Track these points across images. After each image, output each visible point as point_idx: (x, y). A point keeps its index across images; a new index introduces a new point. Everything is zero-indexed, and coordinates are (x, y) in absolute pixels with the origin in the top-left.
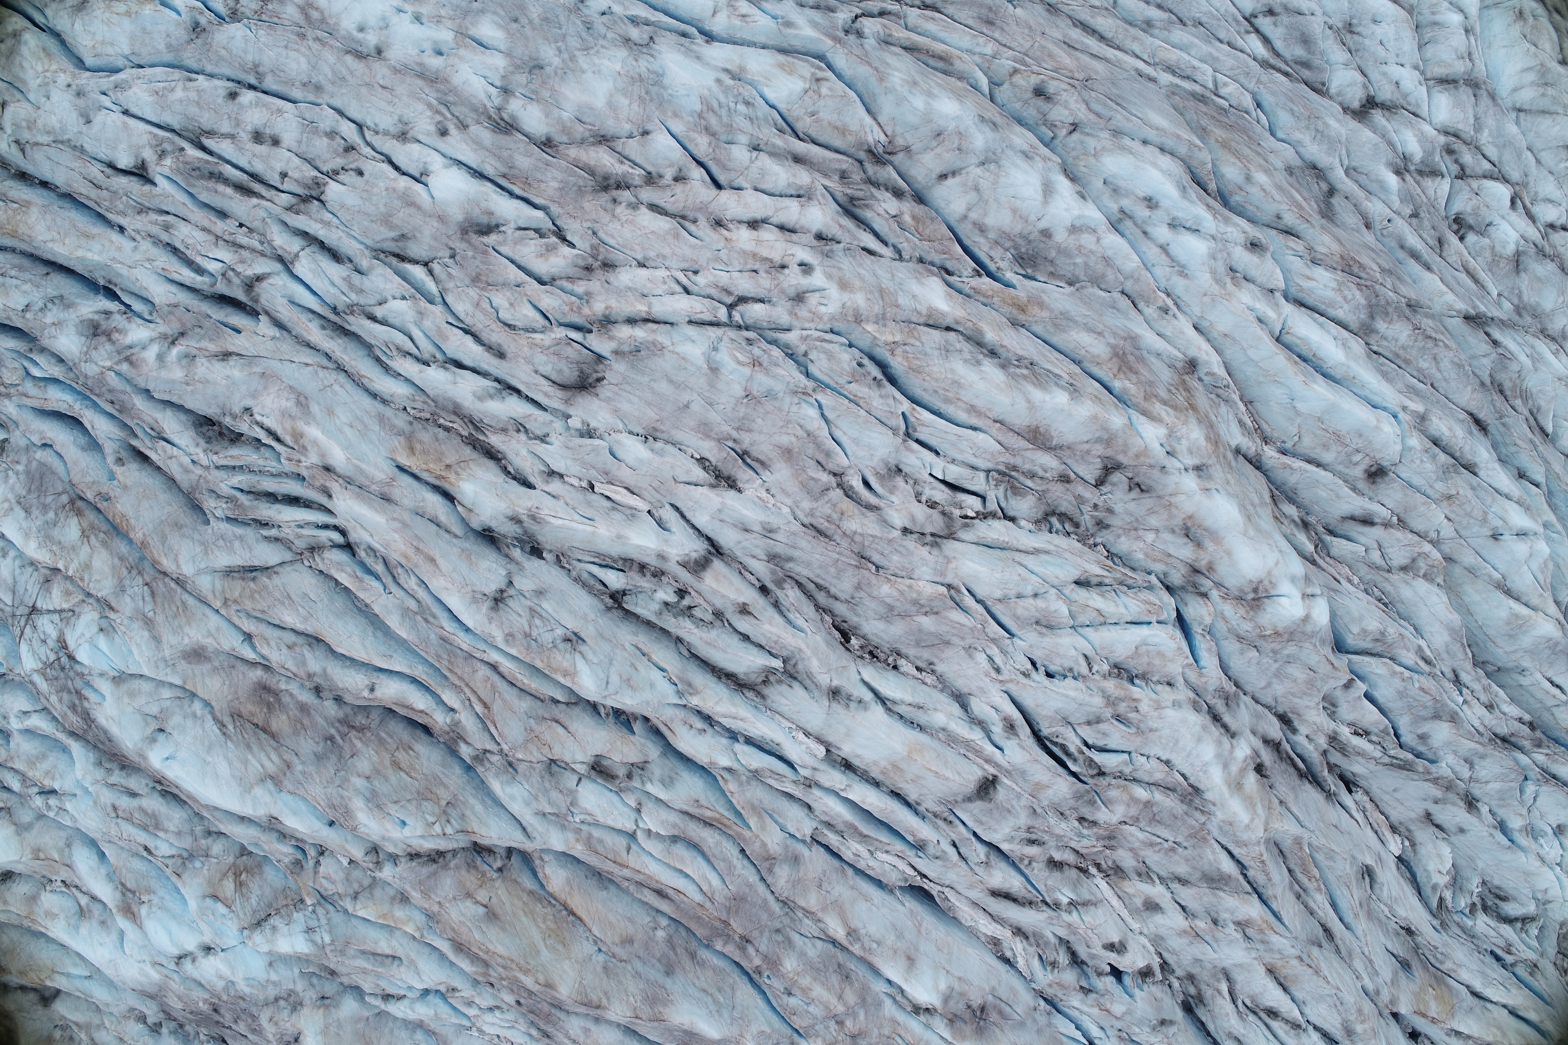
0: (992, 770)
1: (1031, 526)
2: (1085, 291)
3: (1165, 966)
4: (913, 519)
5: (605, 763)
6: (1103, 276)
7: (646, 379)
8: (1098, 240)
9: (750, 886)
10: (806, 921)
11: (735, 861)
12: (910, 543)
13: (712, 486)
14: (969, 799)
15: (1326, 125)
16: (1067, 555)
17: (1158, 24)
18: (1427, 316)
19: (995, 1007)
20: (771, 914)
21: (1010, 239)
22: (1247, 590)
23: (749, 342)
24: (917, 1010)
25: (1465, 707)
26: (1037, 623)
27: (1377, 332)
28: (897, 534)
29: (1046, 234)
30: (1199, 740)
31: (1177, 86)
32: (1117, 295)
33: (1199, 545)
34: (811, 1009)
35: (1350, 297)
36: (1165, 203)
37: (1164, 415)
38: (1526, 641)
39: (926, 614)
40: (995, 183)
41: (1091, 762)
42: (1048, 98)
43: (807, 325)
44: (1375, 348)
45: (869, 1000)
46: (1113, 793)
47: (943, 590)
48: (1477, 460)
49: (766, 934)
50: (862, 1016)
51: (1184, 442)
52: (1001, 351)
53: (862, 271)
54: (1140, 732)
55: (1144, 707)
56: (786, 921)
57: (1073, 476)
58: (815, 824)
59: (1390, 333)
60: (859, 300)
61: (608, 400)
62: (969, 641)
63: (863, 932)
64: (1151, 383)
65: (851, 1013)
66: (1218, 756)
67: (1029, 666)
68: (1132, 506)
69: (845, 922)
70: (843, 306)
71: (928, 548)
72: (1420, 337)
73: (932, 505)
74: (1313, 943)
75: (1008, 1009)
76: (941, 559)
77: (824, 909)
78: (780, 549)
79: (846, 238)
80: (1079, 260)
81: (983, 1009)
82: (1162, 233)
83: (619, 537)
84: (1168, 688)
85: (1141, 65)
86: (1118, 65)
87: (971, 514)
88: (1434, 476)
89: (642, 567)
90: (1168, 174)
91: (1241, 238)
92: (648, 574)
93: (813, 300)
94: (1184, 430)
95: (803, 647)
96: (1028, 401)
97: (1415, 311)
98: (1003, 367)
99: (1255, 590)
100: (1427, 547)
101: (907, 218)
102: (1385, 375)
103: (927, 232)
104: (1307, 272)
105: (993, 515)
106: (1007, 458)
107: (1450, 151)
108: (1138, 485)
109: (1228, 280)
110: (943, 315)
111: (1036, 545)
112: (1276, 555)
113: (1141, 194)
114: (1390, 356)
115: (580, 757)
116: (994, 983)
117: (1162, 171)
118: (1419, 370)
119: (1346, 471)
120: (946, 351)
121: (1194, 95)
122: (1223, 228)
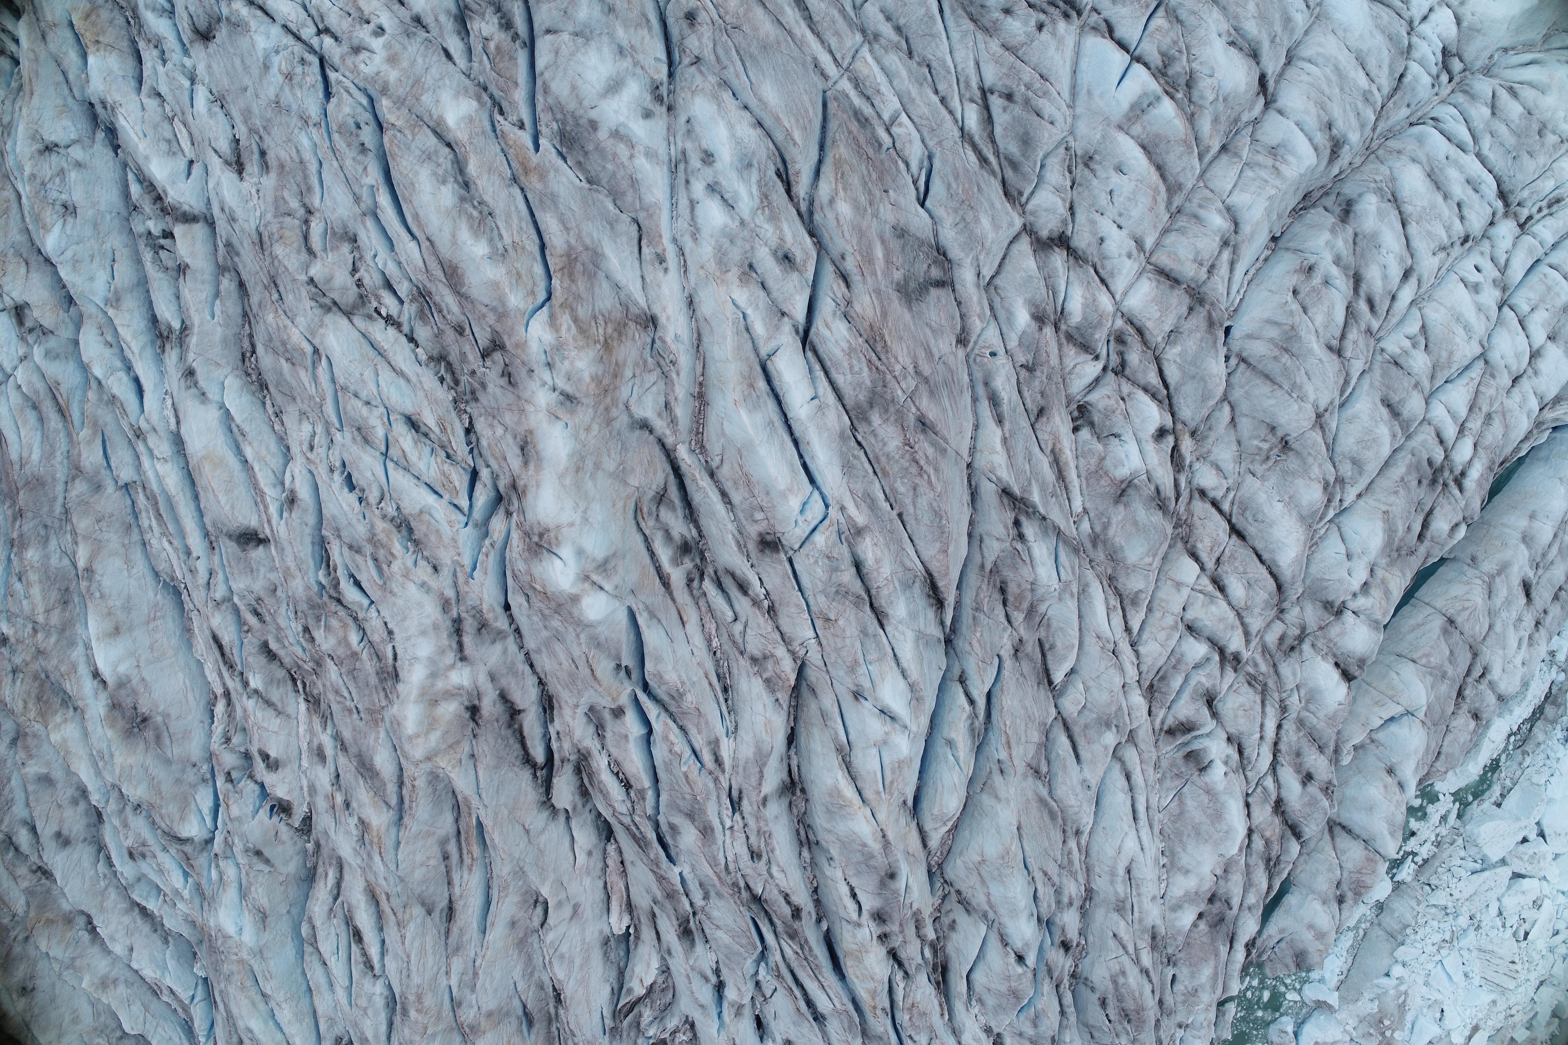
0: (268, 531)
1: (423, 357)
2: (595, 195)
3: (308, 820)
4: (329, 280)
5: (26, 311)
6: (623, 194)
7: (232, 51)
8: (632, 157)
9: (54, 479)
10: (69, 536)
11: (58, 453)
12: (304, 291)
13: (227, 163)
14: (230, 536)
15: (977, 220)
16: (421, 394)
17: (883, 41)
18: (933, 444)
19: (157, 729)
20: (51, 511)
21: (562, 112)
22: (536, 531)
23: (303, 61)
24: (96, 674)
25: (728, 832)
26: (359, 429)
27: (870, 423)
28: (303, 278)
29: (594, 125)
30: (423, 633)
31: (847, 96)
32: (625, 218)
33: (526, 463)
34: (25, 602)
35: (856, 369)
36: (718, 165)
37: (564, 328)
38: (842, 828)
39: (287, 360)
40: (572, 55)
41: (336, 585)
42: (692, 25)
43: (347, 74)
44: (860, 438)
45: (67, 633)
46: (334, 623)
47: (309, 349)
48: (890, 612)
49: (36, 521)
50: (53, 639)
51: (566, 363)
52: (472, 187)
53: (420, 60)
54: (384, 587)
55: (396, 567)
56: (57, 524)
57: (468, 331)
58: (136, 478)
59: (881, 432)
60: (393, 75)
61: (209, 55)
62: (305, 407)
63: (98, 577)
64: (578, 297)
65: (47, 629)
66: (431, 661)
67: (338, 464)
68: (498, 391)
69: (91, 559)
70: (378, 73)
71: (314, 304)
72: (907, 456)
73: (359, 284)
74: (423, 904)
75: (167, 741)
76: (316, 320)
77: (85, 538)
78: (235, 241)
79: (435, 32)
80: (609, 166)
81: (145, 720)
82: (698, 188)
83: (147, 158)
84: (430, 569)
85: (825, 59)
86: (799, 44)
87: (384, 312)
88: (820, 586)
89: (159, 198)
90: (738, 143)
91: (774, 242)
92: (158, 206)
93: (364, 55)
94: (573, 353)
95: (196, 323)
96: (454, 235)
97: (924, 431)
98: (462, 199)
99: (541, 536)
100: (781, 652)
101: (492, 45)
102: (847, 468)
103: (501, 65)
104: (829, 319)
105: (398, 325)
106: (423, 277)
107: (1120, 339)
108: (510, 375)
109: (735, 272)
110: (448, 129)
111: (404, 369)
112: (577, 517)
113: (704, 145)
114: (871, 456)
115: (14, 294)
116: (174, 712)
117: (733, 135)
118: (892, 489)
119: (745, 522)
120: (428, 157)
121: (857, 114)
122: (760, 220)
